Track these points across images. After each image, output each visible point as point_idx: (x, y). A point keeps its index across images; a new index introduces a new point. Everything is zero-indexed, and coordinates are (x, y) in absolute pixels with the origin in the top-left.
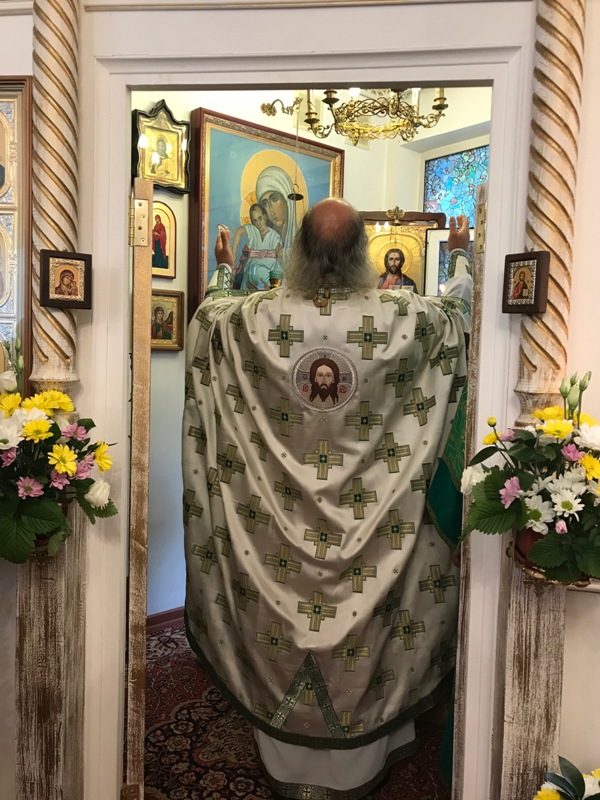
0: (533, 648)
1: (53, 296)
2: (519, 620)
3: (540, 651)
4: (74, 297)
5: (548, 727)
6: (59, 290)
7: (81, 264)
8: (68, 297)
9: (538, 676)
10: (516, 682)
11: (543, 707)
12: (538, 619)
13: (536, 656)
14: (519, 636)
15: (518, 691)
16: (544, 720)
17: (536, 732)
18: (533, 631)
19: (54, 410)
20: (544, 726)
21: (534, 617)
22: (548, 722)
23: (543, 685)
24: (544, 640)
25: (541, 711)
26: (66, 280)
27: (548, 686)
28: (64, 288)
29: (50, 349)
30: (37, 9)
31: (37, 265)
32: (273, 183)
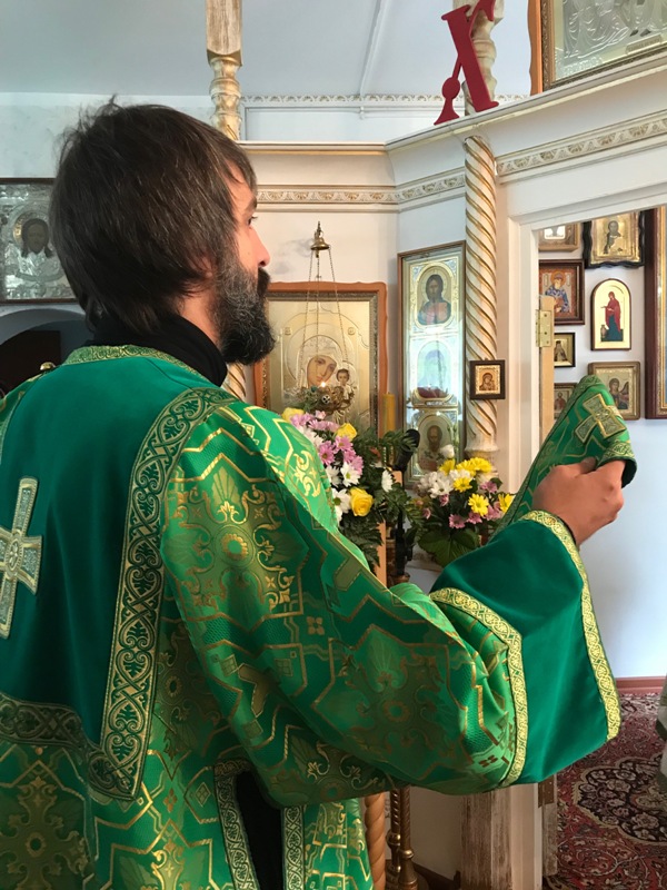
1: (478, 392)
4: (492, 392)
6: (482, 388)
7: (497, 368)
8: (488, 392)
19: (477, 471)
26: (487, 380)
28: (485, 386)
29: (477, 429)
30: (467, 197)
31: (468, 370)
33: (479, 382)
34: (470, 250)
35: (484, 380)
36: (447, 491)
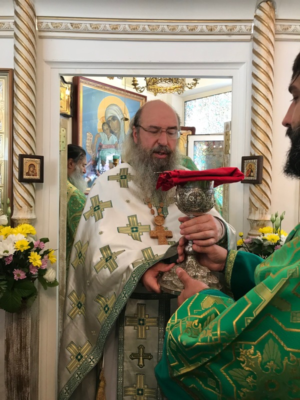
1: (25, 177)
4: (35, 177)
7: (38, 161)
8: (32, 177)
26: (31, 169)
28: (30, 173)
29: (23, 203)
30: (16, 37)
31: (16, 162)
32: (113, 112)
33: (26, 169)
34: (18, 75)
35: (29, 169)
36: (12, 252)
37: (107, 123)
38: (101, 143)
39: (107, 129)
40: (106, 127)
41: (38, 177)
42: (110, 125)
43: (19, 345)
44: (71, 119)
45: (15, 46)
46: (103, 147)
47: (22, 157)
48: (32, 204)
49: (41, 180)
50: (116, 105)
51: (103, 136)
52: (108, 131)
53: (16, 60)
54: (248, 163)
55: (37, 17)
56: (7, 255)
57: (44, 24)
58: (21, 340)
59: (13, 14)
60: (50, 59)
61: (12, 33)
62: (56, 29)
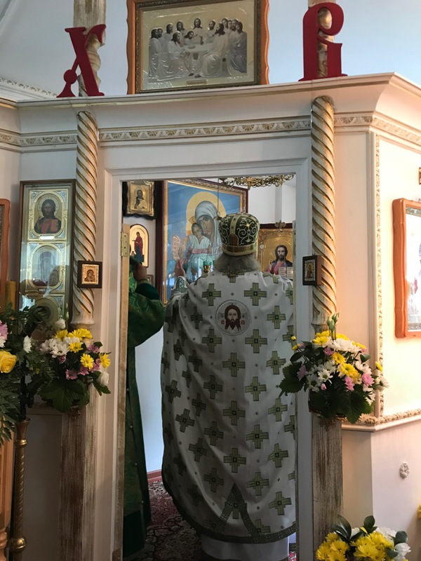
0: (326, 460)
1: (84, 282)
2: (318, 444)
3: (330, 461)
4: (93, 283)
5: (337, 504)
6: (86, 280)
7: (97, 266)
8: (91, 283)
9: (330, 474)
10: (319, 479)
11: (333, 492)
12: (328, 443)
13: (328, 464)
14: (319, 453)
15: (319, 483)
16: (334, 499)
17: (331, 506)
18: (326, 450)
19: (83, 338)
20: (335, 503)
21: (326, 442)
22: (337, 500)
23: (333, 480)
24: (332, 454)
25: (332, 494)
26: (90, 275)
27: (335, 481)
28: (89, 278)
29: (81, 308)
30: (79, 150)
31: (76, 267)
32: (204, 210)
33: (84, 275)
34: (79, 185)
35: (88, 274)
36: (65, 352)
37: (196, 224)
38: (190, 248)
39: (198, 231)
40: (196, 229)
41: (96, 283)
42: (202, 226)
43: (74, 453)
44: (154, 221)
45: (77, 158)
46: (193, 252)
47: (80, 264)
48: (90, 310)
49: (100, 286)
50: (209, 202)
51: (193, 239)
52: (200, 233)
53: (78, 172)
54: (308, 263)
55: (99, 130)
56: (61, 354)
57: (105, 135)
58: (76, 448)
59: (77, 129)
60: (111, 167)
61: (75, 146)
62: (116, 138)
